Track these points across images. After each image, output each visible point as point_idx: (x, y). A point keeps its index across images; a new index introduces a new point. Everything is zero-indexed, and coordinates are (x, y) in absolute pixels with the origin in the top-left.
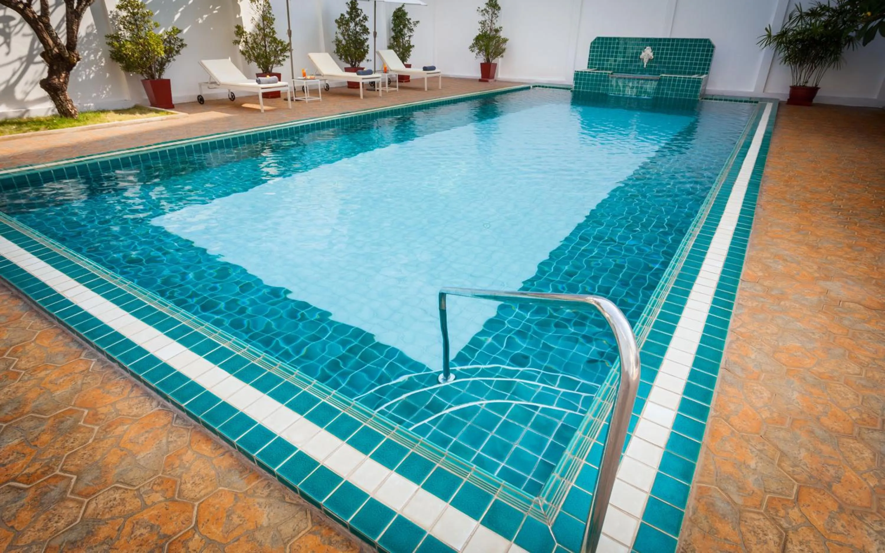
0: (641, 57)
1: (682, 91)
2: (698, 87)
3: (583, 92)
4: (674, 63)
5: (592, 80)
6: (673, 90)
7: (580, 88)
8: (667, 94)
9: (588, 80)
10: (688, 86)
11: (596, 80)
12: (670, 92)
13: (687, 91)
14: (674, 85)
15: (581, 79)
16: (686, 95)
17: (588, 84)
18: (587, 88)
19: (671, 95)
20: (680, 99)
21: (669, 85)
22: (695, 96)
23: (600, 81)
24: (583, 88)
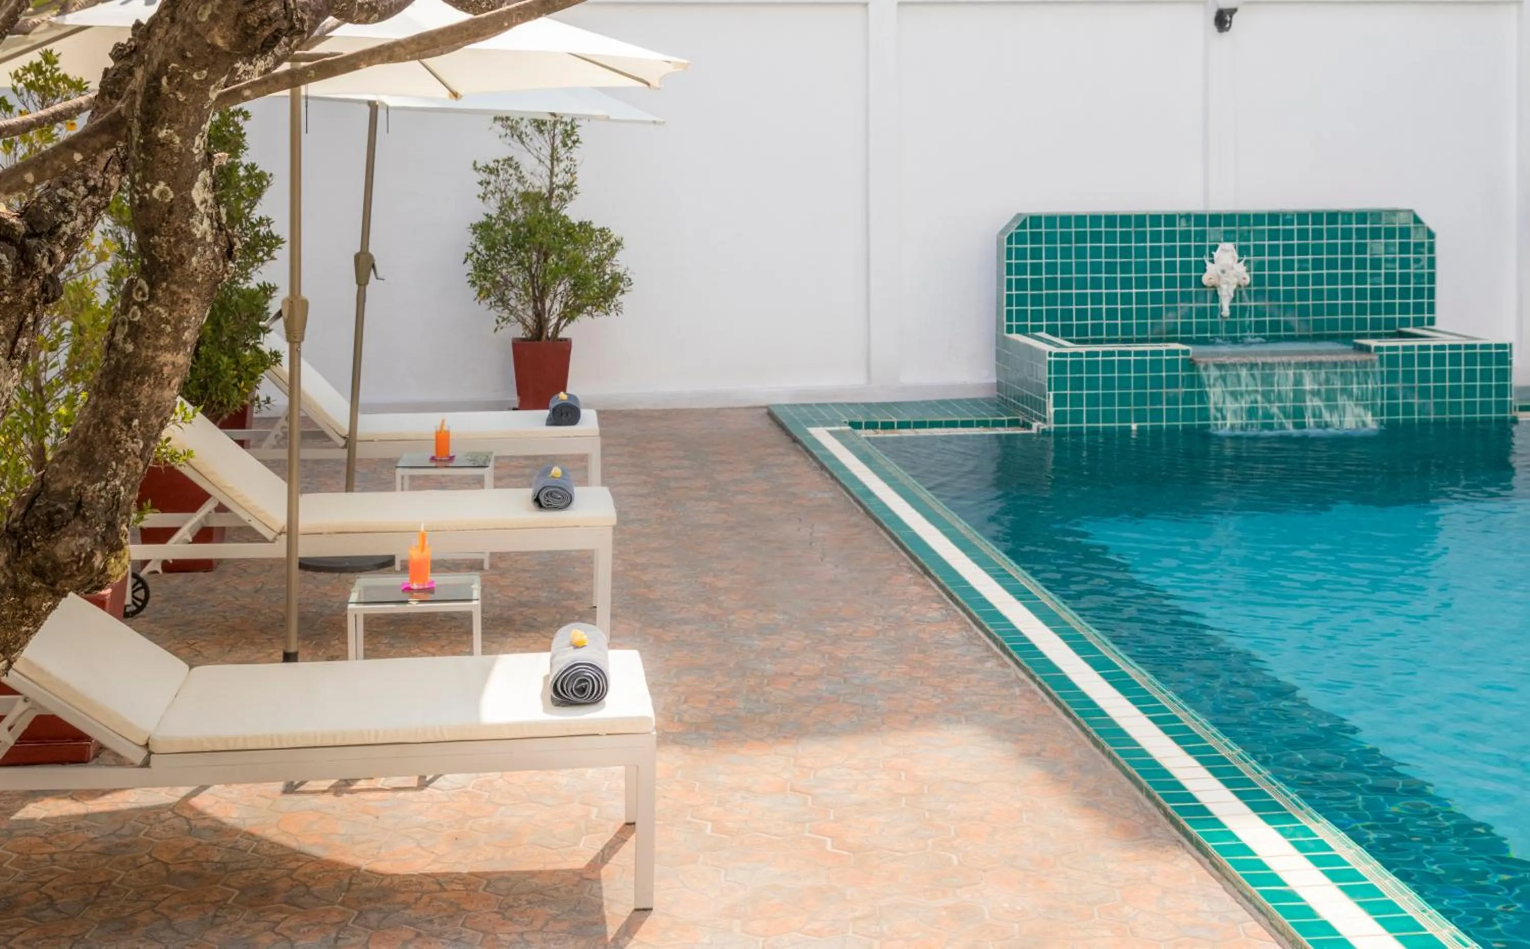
0: (1205, 279)
1: (1455, 392)
2: (1504, 375)
3: (1093, 432)
4: (1318, 294)
5: (1124, 383)
6: (1424, 393)
7: (1076, 417)
8: (1408, 409)
9: (1108, 383)
10: (1471, 375)
11: (1141, 383)
12: (1416, 401)
13: (1470, 391)
14: (1424, 376)
15: (1077, 384)
16: (1471, 408)
17: (1109, 400)
18: (1109, 417)
19: (1423, 409)
20: (1453, 422)
21: (1409, 376)
22: (1502, 406)
23: (1157, 382)
24: (1092, 417)
